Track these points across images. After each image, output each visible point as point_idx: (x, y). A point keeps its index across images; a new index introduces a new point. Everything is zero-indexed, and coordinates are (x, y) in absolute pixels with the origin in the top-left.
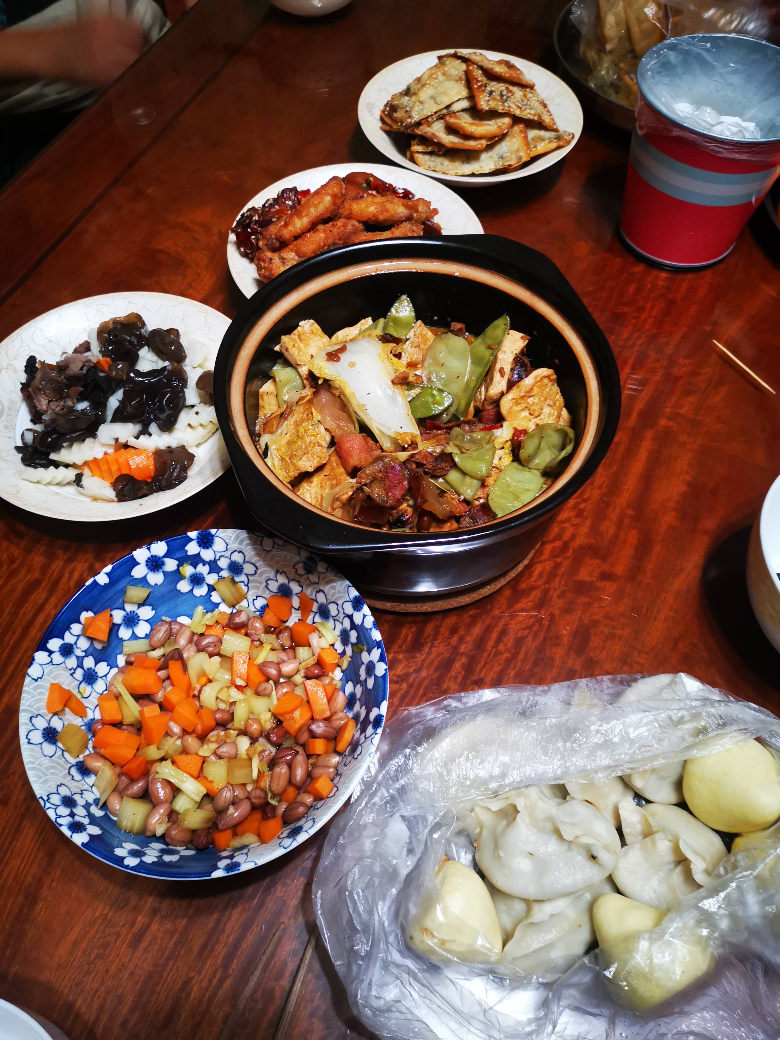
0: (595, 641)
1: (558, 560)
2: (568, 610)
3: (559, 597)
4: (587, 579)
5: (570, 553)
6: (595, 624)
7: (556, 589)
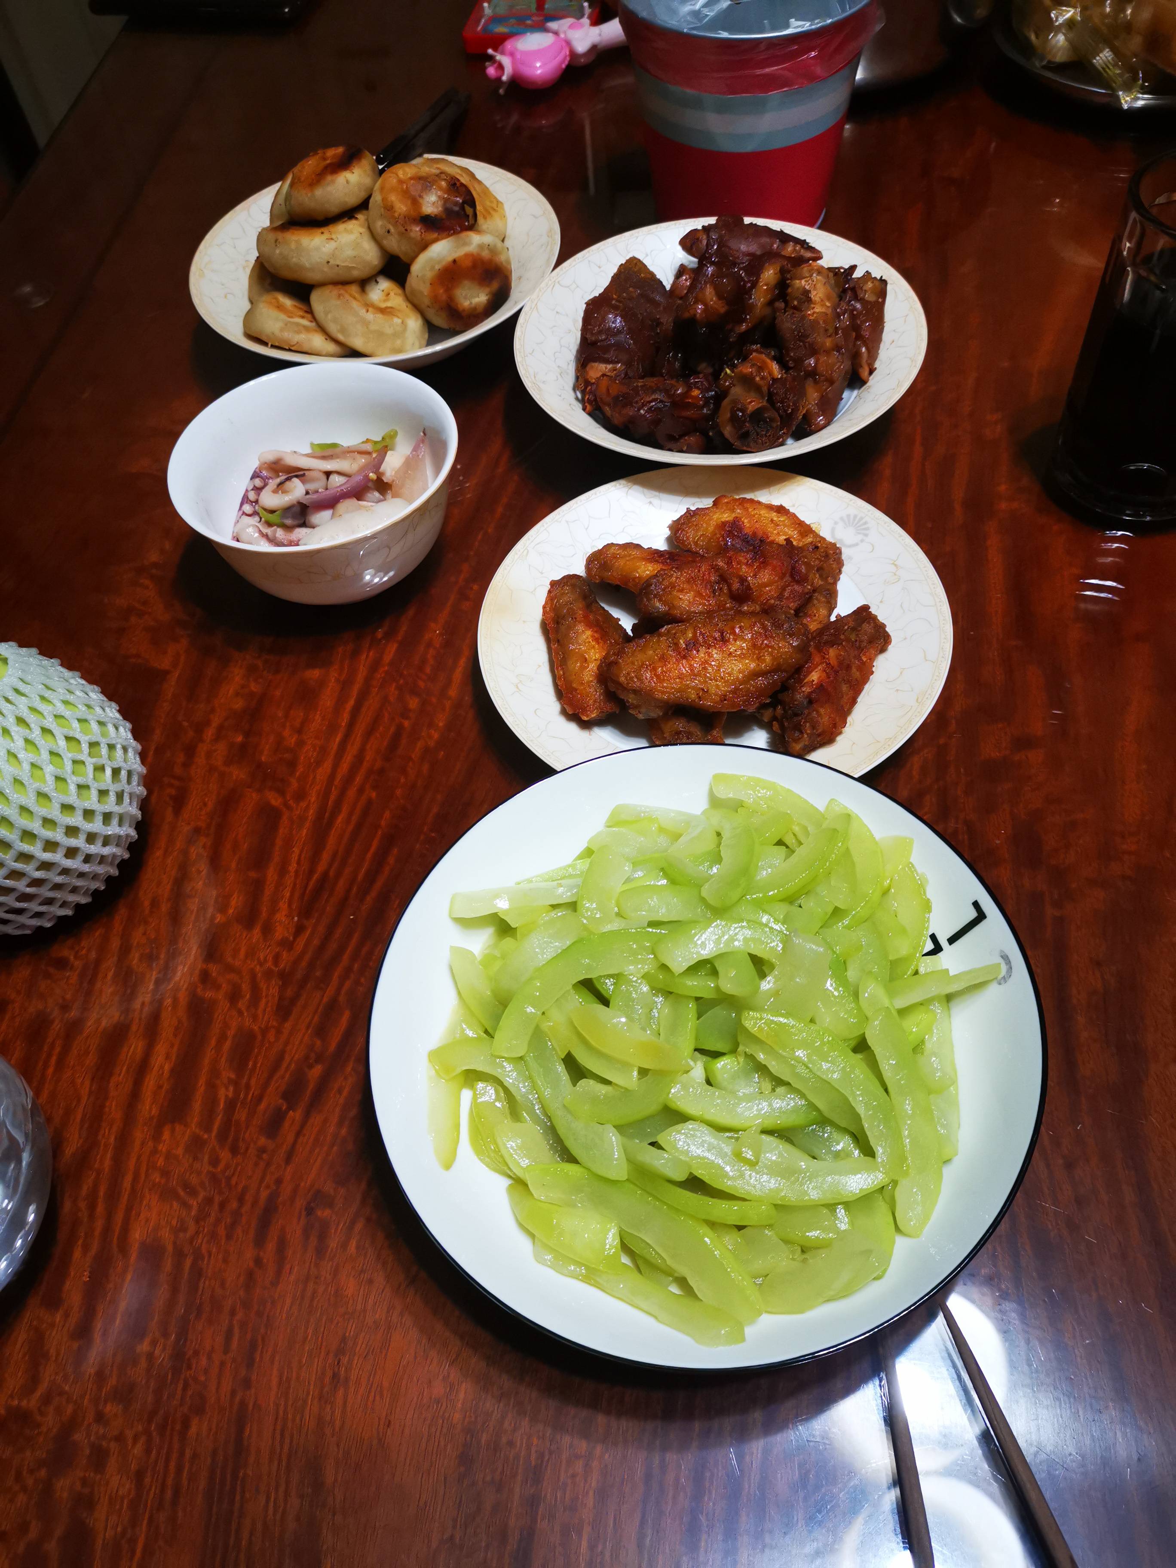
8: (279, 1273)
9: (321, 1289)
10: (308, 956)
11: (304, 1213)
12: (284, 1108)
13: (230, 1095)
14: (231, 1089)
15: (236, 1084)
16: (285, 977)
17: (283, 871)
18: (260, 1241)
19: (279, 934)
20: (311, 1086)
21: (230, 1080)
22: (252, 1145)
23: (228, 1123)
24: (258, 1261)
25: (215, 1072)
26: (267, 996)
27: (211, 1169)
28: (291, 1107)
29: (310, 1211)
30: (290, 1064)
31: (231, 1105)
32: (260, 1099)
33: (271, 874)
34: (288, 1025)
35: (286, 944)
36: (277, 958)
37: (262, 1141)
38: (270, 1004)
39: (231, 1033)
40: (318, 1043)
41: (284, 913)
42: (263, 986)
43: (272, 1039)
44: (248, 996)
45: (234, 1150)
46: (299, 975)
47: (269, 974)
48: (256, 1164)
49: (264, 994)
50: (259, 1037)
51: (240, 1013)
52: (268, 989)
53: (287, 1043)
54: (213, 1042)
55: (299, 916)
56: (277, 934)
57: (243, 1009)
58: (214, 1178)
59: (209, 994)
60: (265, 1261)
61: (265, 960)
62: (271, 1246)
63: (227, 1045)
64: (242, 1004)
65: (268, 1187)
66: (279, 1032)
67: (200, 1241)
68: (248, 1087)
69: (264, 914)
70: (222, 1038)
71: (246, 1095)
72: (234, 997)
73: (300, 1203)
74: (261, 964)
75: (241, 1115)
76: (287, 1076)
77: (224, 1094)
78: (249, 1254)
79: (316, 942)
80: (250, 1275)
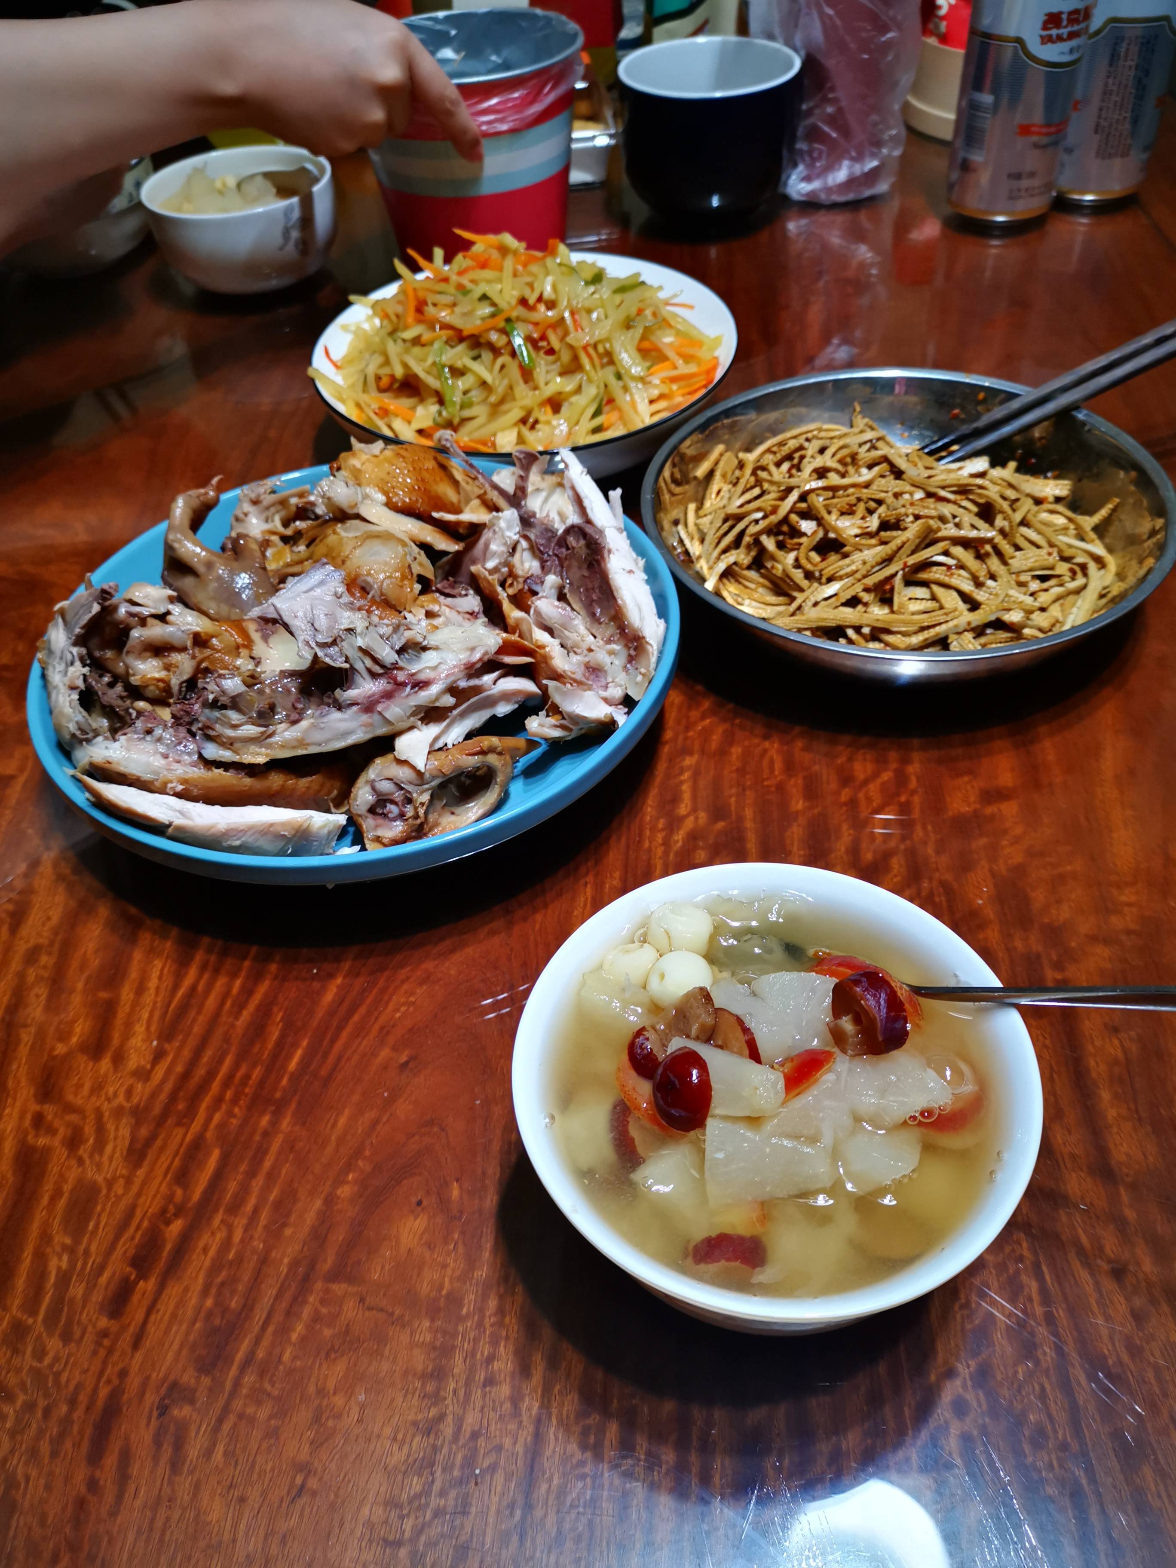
0: (1039, 897)
1: (903, 799)
2: (965, 865)
3: (938, 852)
4: (966, 809)
5: (913, 783)
6: (1020, 870)
7: (925, 843)
8: (120, 1497)
9: (176, 1515)
10: (168, 1087)
11: (155, 1413)
12: (133, 1277)
13: (64, 1265)
14: (65, 1258)
15: (71, 1250)
16: (139, 1114)
17: (140, 990)
18: (95, 1456)
19: (133, 1061)
20: (168, 1247)
21: (65, 1248)
22: (90, 1329)
23: (59, 1302)
24: (93, 1485)
25: (45, 1237)
26: (116, 1138)
27: (36, 1364)
28: (143, 1275)
29: (163, 1410)
30: (141, 1221)
31: (64, 1279)
32: (102, 1268)
33: (126, 994)
34: (141, 1173)
35: (143, 1075)
36: (129, 1093)
37: (104, 1322)
38: (118, 1149)
39: (67, 1188)
40: (179, 1192)
41: (140, 1038)
42: (110, 1126)
43: (120, 1192)
44: (91, 1141)
45: (66, 1337)
46: (157, 1110)
47: (118, 1112)
48: (95, 1353)
49: (112, 1136)
50: (104, 1192)
51: (81, 1161)
52: (117, 1129)
53: (139, 1195)
54: (45, 1200)
55: (159, 1038)
56: (131, 1063)
57: (86, 1157)
58: (37, 1374)
59: (42, 1141)
60: (102, 1482)
61: (115, 1094)
62: (111, 1460)
63: (62, 1203)
64: (83, 1151)
65: (109, 1381)
66: (129, 1181)
67: (15, 1462)
68: (87, 1252)
69: (116, 1041)
70: (57, 1194)
71: (85, 1265)
72: (74, 1142)
73: (151, 1399)
74: (109, 1100)
75: (77, 1290)
76: (138, 1236)
77: (57, 1263)
78: (81, 1475)
79: (179, 1069)
80: (81, 1504)
